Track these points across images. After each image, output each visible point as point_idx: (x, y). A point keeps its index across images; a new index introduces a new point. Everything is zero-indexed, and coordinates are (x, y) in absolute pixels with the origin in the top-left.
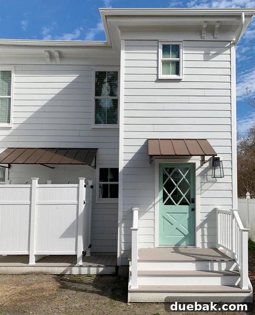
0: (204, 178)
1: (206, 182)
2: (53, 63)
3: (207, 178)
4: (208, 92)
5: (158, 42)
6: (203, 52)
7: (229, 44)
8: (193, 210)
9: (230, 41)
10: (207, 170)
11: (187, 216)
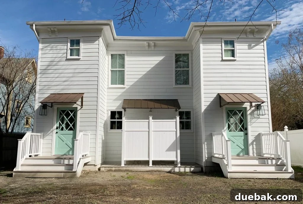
0: (252, 116)
1: (253, 118)
2: (150, 49)
3: (254, 116)
4: (251, 67)
5: (222, 39)
6: (248, 45)
7: (263, 40)
8: (246, 134)
9: (263, 38)
10: (253, 111)
11: (243, 138)
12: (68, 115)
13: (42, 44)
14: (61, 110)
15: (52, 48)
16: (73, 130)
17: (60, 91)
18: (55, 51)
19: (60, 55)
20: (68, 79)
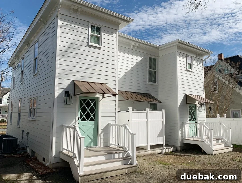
12: (88, 105)
13: (61, 20)
14: (82, 99)
15: (72, 28)
16: (94, 120)
17: (83, 79)
18: (75, 33)
19: (81, 39)
20: (90, 67)
